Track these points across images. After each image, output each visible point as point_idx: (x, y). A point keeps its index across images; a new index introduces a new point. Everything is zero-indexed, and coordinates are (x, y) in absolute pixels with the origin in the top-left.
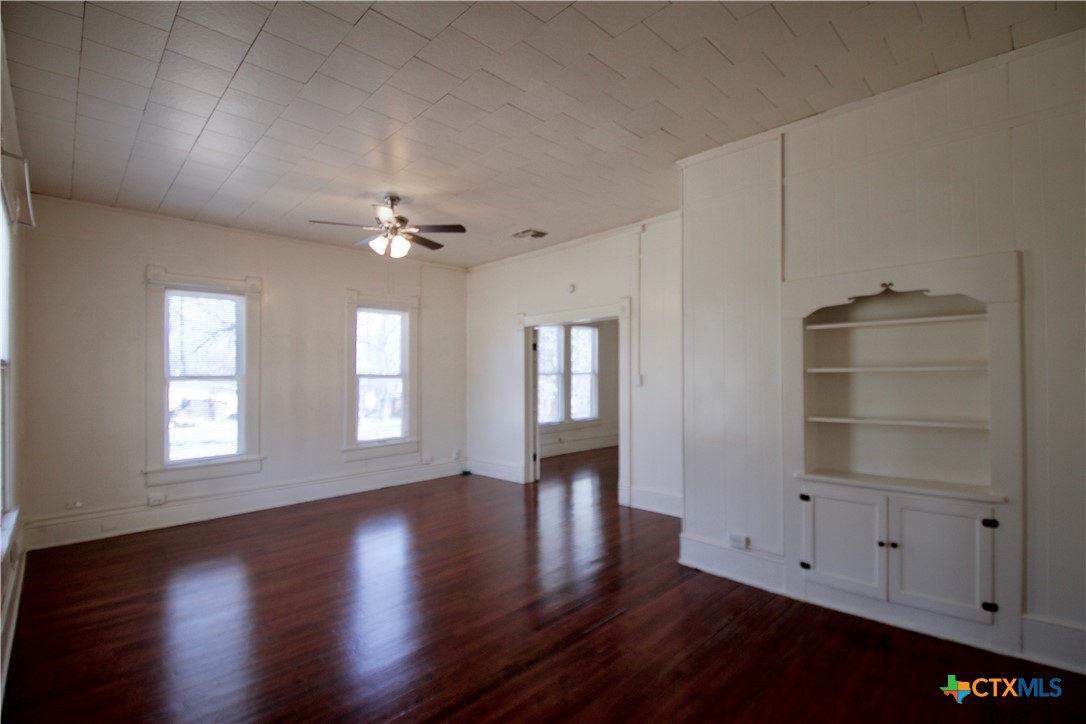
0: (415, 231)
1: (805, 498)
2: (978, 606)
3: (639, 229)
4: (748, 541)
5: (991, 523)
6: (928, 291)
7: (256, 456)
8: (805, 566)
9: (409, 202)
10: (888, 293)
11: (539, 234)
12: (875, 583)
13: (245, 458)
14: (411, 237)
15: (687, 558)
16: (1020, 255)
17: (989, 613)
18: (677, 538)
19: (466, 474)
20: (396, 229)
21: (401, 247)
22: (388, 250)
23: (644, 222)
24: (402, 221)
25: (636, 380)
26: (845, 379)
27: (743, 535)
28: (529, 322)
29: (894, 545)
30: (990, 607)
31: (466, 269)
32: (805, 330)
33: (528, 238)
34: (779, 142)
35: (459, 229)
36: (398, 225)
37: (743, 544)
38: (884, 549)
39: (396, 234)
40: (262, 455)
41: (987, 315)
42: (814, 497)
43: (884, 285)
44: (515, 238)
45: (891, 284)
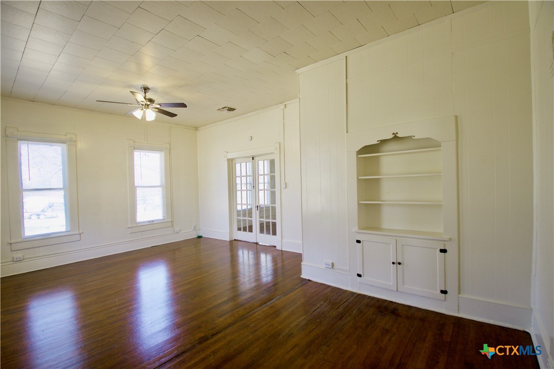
0: (158, 106)
1: (358, 242)
2: (439, 292)
3: (283, 107)
4: (333, 264)
5: (443, 251)
6: (414, 136)
7: (77, 232)
8: (359, 275)
9: (155, 91)
10: (396, 138)
11: (231, 109)
12: (391, 283)
13: (70, 233)
14: (157, 110)
15: (304, 275)
16: (456, 117)
17: (444, 295)
18: (300, 265)
19: (200, 237)
20: (148, 105)
21: (151, 115)
22: (144, 117)
23: (285, 103)
24: (151, 101)
25: (283, 185)
26: (378, 181)
27: (330, 262)
28: (230, 156)
29: (399, 264)
30: (444, 292)
31: (196, 129)
32: (357, 157)
33: (226, 111)
34: (345, 60)
35: (183, 105)
36: (149, 103)
37: (330, 267)
38: (395, 265)
39: (148, 108)
40: (81, 232)
41: (441, 148)
42: (363, 241)
43: (393, 134)
44: (219, 112)
45: (397, 133)
